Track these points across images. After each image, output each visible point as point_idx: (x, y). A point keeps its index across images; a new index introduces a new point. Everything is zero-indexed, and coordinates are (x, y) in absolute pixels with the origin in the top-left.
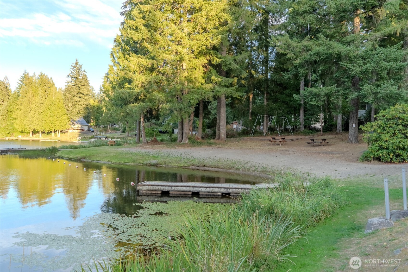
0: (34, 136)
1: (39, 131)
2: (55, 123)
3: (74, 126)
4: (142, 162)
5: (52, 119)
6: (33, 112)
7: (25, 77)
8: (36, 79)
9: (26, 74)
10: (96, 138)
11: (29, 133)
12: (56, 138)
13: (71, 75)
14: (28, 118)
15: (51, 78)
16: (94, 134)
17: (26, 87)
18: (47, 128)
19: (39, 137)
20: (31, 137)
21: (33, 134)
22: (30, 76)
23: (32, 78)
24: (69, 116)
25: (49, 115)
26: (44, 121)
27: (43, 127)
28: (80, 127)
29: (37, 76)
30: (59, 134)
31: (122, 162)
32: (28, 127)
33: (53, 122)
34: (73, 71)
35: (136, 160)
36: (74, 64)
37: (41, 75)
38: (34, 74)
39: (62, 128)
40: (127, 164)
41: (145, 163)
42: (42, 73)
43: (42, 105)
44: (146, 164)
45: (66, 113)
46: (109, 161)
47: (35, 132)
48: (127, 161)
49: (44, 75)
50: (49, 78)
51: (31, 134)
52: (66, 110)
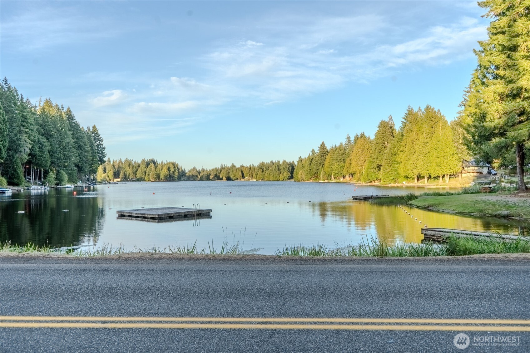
0: (419, 181)
1: (424, 176)
2: (442, 165)
3: (469, 169)
4: (490, 212)
5: (438, 161)
6: (416, 154)
7: (409, 114)
8: (422, 114)
9: (410, 109)
10: (494, 183)
11: (414, 178)
12: (444, 183)
13: (464, 102)
14: (411, 162)
15: (439, 110)
16: (493, 178)
17: (410, 125)
18: (432, 172)
19: (424, 183)
20: (415, 183)
21: (418, 180)
22: (414, 112)
23: (416, 114)
24: (459, 155)
25: (434, 156)
26: (429, 164)
27: (428, 171)
28: (476, 170)
29: (423, 110)
30: (447, 179)
31: (467, 212)
32: (412, 171)
33: (439, 164)
34: (466, 98)
35: (485, 210)
36: (467, 88)
37: (428, 108)
38: (419, 109)
39: (451, 171)
40: (472, 214)
41: (495, 213)
42: (428, 106)
43: (427, 144)
44: (495, 215)
45: (455, 152)
46: (454, 210)
47: (419, 178)
48: (473, 211)
49: (431, 108)
50: (437, 111)
51: (416, 180)
52: (455, 149)
